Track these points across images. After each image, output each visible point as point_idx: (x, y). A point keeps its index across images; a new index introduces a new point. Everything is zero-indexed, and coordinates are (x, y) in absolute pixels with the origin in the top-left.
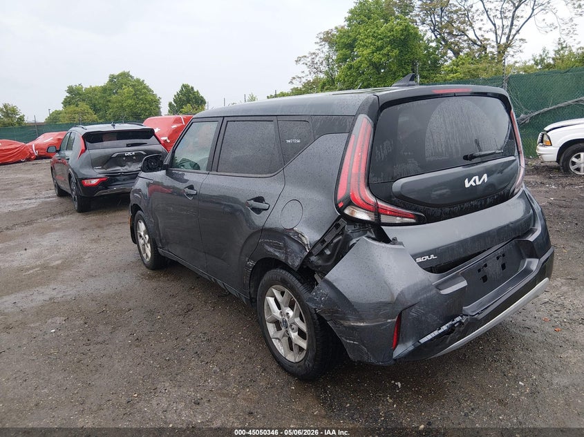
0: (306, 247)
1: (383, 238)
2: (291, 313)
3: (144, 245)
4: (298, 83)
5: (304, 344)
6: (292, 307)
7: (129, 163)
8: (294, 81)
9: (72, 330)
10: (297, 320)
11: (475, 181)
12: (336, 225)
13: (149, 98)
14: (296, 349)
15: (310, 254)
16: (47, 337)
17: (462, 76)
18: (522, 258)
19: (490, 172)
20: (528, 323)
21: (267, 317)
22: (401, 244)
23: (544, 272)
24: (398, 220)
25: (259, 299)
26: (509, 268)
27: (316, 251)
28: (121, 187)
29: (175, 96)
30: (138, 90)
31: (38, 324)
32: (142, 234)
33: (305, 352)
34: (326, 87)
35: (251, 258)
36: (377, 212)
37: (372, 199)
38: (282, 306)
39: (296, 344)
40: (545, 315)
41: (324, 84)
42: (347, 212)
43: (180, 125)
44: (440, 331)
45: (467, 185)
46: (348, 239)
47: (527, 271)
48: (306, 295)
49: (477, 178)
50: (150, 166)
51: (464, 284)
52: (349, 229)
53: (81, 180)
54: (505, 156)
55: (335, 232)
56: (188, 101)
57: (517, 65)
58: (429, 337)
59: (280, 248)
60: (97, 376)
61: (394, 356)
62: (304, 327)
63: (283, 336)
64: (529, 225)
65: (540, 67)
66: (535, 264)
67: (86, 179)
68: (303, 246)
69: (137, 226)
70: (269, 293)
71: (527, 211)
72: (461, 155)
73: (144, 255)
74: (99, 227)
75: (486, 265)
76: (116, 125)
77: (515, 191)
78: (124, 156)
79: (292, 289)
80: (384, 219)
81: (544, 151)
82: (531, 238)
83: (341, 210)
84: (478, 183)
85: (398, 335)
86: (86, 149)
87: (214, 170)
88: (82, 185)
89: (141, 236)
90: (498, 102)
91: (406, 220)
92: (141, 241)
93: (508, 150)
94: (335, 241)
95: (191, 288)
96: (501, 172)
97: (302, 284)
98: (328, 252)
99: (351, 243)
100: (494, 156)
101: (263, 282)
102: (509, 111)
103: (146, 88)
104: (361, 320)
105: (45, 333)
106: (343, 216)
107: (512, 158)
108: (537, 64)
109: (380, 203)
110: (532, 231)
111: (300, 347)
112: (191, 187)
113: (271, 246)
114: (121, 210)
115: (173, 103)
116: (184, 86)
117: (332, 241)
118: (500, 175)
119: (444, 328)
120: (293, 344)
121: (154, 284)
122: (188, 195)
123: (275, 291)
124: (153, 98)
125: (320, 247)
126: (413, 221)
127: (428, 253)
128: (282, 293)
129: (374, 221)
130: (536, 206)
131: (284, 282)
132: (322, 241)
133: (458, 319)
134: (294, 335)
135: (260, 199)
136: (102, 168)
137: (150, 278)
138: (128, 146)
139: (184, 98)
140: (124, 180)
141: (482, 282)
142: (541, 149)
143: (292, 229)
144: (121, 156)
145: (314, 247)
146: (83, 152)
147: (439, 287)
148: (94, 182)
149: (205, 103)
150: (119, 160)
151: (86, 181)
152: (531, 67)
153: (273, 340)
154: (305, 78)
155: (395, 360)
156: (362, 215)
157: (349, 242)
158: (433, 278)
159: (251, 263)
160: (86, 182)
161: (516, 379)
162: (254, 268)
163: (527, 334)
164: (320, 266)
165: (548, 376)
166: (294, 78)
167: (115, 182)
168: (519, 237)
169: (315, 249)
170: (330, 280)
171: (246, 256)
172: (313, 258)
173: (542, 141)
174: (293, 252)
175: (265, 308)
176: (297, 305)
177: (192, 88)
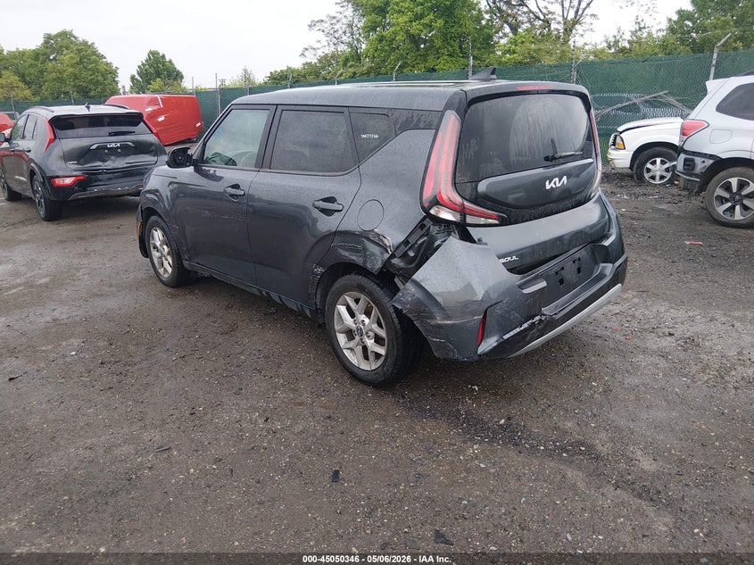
0: (389, 249)
1: (467, 237)
2: (367, 321)
3: (160, 258)
4: (312, 56)
5: (382, 351)
6: (368, 313)
7: (112, 157)
8: (307, 53)
9: (97, 351)
10: (375, 326)
11: (555, 183)
12: (421, 225)
13: (102, 68)
14: (371, 357)
15: (393, 256)
16: (67, 359)
17: (520, 58)
18: (596, 263)
19: (569, 174)
20: (599, 333)
21: (337, 327)
22: (486, 244)
23: (618, 277)
24: (482, 221)
25: (328, 308)
26: (584, 272)
27: (399, 253)
28: (103, 188)
29: (139, 67)
30: (85, 57)
31: (50, 347)
32: (158, 244)
33: (383, 358)
34: (349, 64)
35: (319, 265)
36: (463, 212)
37: (458, 199)
38: (357, 313)
39: (372, 352)
40: (616, 325)
41: (347, 60)
42: (432, 212)
43: (156, 107)
44: (522, 328)
45: (548, 187)
46: (432, 240)
47: (601, 276)
48: (386, 300)
49: (557, 179)
50: (178, 162)
51: (543, 284)
52: (434, 229)
53: (49, 180)
54: (583, 158)
55: (419, 232)
56: (158, 74)
57: (587, 48)
58: (512, 333)
59: (357, 251)
60: (147, 394)
61: (479, 352)
62: (382, 333)
63: (358, 345)
64: (604, 230)
65: (613, 50)
66: (609, 269)
67: (58, 177)
68: (385, 248)
69: (150, 236)
70: (340, 301)
71: (602, 216)
72: (542, 156)
73: (161, 271)
74: (81, 238)
75: (563, 269)
76: (91, 106)
77: (593, 195)
78: (106, 148)
79: (370, 294)
80: (469, 220)
81: (617, 155)
82: (606, 243)
83: (427, 211)
84: (558, 185)
85: (483, 332)
86: (55, 137)
87: (265, 167)
88: (52, 185)
89: (155, 247)
90: (578, 101)
91: (490, 221)
92: (155, 254)
93: (586, 152)
94: (419, 242)
95: (228, 307)
96: (578, 176)
97: (382, 288)
98: (412, 254)
99: (437, 243)
100: (573, 158)
101: (334, 288)
102: (588, 111)
103: (95, 53)
104: (448, 318)
105: (64, 356)
106: (429, 215)
107: (590, 160)
108: (610, 48)
109: (466, 203)
110: (606, 237)
111: (376, 353)
112: (236, 186)
113: (347, 250)
114: (104, 219)
115: (137, 77)
116: (153, 54)
117: (416, 242)
118: (576, 179)
119: (525, 325)
120: (369, 352)
121: (179, 303)
122: (232, 195)
123: (347, 298)
124: (107, 68)
125: (403, 249)
126: (496, 222)
127: (509, 254)
128: (357, 301)
129: (459, 221)
130: (611, 210)
131: (361, 289)
132: (406, 242)
133: (537, 318)
134: (370, 343)
135: (331, 200)
136: (78, 164)
137: (173, 296)
138: (110, 135)
139: (152, 70)
140: (110, 179)
141: (559, 285)
142: (613, 154)
143: (372, 230)
144: (102, 148)
145: (397, 248)
146: (51, 141)
147: (521, 287)
148: (68, 181)
149: (182, 77)
150: (102, 153)
151: (57, 180)
152: (602, 51)
153: (344, 351)
154: (322, 50)
155: (480, 356)
156: (446, 215)
157: (433, 243)
158: (516, 279)
159: (320, 270)
160: (59, 182)
161: (589, 380)
162: (322, 275)
163: (599, 341)
164: (402, 269)
165: (619, 378)
166: (307, 49)
167: (96, 181)
168: (593, 242)
169: (398, 251)
170: (417, 279)
171: (314, 263)
172: (395, 261)
173: (614, 145)
174: (373, 254)
175: (335, 317)
176: (375, 311)
177: (163, 56)
